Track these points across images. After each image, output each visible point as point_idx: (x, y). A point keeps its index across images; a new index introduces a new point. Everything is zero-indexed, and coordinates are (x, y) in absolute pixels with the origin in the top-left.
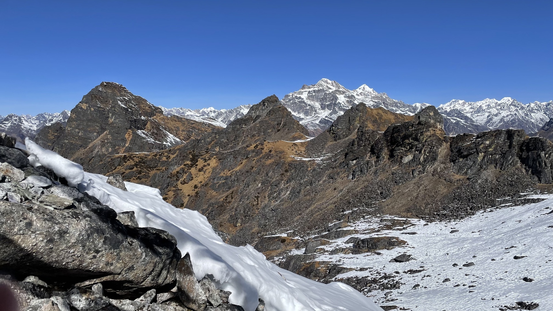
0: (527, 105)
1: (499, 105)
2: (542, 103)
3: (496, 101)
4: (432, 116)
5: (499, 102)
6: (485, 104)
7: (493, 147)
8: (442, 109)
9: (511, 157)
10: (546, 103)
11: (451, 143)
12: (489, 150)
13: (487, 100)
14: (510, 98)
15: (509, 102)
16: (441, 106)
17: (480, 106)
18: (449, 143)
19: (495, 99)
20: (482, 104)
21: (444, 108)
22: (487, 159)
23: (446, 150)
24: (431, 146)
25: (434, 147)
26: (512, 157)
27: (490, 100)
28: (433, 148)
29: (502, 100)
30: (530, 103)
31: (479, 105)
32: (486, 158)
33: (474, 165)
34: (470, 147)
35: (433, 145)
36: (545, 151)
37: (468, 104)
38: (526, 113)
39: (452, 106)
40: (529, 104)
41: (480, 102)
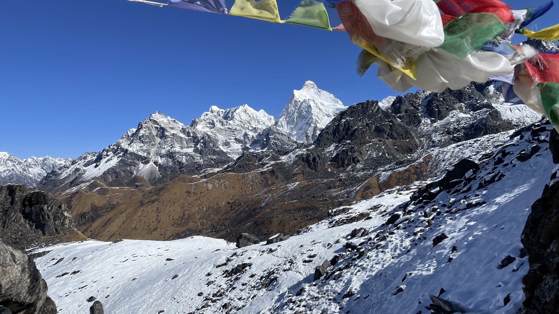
0: (24, 160)
2: (39, 159)
9: (13, 213)
10: (42, 158)
14: (6, 153)
15: (5, 157)
26: (15, 213)
30: (27, 158)
36: (47, 204)
38: (23, 169)
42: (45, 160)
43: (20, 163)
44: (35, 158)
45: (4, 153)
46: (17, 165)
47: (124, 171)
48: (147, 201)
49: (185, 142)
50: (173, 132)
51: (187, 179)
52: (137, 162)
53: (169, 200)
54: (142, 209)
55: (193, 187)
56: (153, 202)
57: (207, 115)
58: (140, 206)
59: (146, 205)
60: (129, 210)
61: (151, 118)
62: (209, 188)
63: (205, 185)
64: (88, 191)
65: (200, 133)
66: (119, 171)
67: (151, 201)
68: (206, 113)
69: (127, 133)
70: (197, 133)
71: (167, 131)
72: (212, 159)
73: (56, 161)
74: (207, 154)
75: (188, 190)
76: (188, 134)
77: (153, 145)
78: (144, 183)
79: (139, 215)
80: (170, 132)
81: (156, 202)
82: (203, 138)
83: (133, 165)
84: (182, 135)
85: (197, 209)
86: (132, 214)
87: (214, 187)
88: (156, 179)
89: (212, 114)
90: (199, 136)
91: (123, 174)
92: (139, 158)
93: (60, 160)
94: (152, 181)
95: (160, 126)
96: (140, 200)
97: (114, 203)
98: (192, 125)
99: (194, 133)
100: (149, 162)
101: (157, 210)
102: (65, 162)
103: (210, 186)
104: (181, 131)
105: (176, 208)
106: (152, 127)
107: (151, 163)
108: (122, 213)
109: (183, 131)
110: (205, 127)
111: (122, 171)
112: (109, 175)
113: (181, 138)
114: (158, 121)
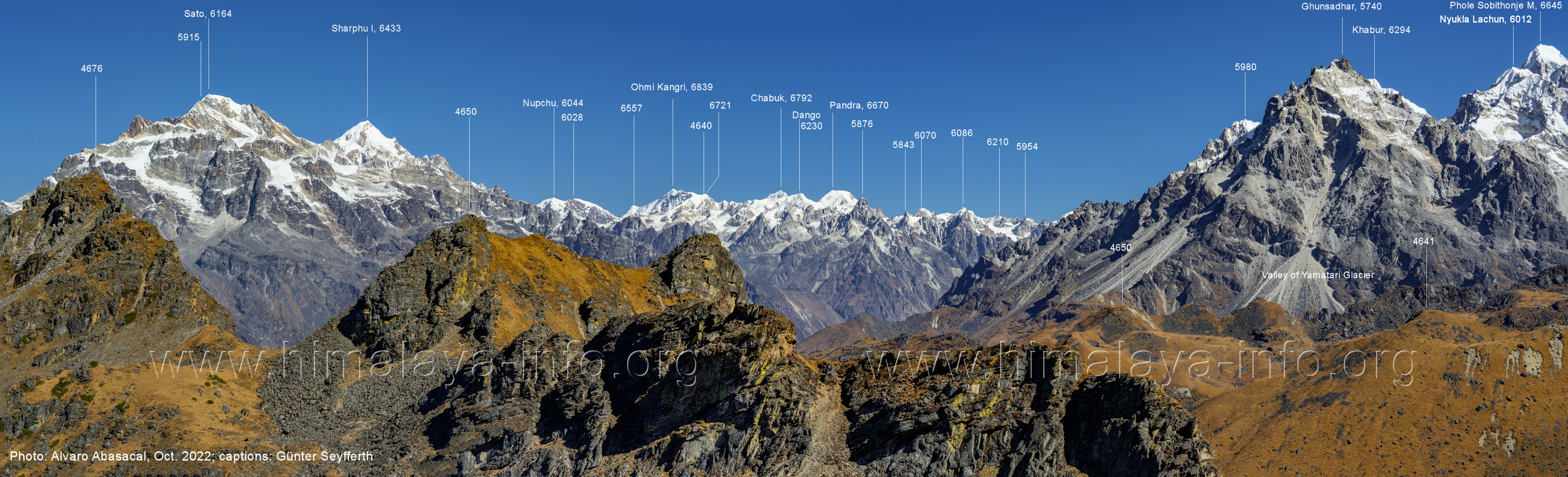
0: (898, 219)
1: (816, 216)
2: (939, 216)
3: (807, 202)
5: (817, 206)
6: (775, 211)
7: (992, 404)
8: (640, 222)
9: (1048, 437)
10: (949, 215)
11: (843, 385)
12: (981, 415)
13: (779, 197)
14: (846, 195)
15: (844, 206)
16: (634, 210)
17: (759, 218)
18: (838, 387)
19: (802, 195)
20: (762, 210)
21: (643, 219)
22: (976, 445)
23: (833, 413)
24: (787, 401)
25: (796, 403)
26: (1053, 436)
27: (790, 198)
28: (792, 406)
29: (824, 199)
30: (905, 215)
31: (757, 214)
32: (973, 442)
33: (934, 466)
34: (920, 405)
35: (795, 397)
36: (1149, 417)
37: (722, 207)
38: (894, 248)
39: (670, 212)
40: (901, 217)
41: (756, 201)
44: (929, 214)
45: (840, 192)
47: (1211, 278)
48: (1305, 396)
49: (1429, 182)
50: (1384, 139)
51: (1450, 326)
52: (1253, 244)
53: (1380, 401)
54: (1286, 423)
55: (1470, 359)
56: (1326, 401)
57: (1518, 79)
58: (1279, 412)
59: (1301, 413)
60: (1241, 425)
61: (1314, 84)
62: (1528, 370)
63: (1516, 354)
64: (1101, 342)
65: (1485, 148)
66: (1192, 275)
67: (1317, 399)
68: (1516, 70)
69: (1223, 137)
70: (1475, 146)
71: (1368, 136)
72: (1526, 253)
73: (991, 226)
74: (1508, 231)
75: (1452, 371)
76: (1442, 154)
77: (1314, 186)
78: (1286, 329)
79: (1277, 447)
80: (1376, 139)
81: (1337, 402)
82: (1496, 171)
83: (1240, 258)
84: (1420, 154)
85: (1481, 442)
86: (1252, 440)
87: (1547, 363)
88: (1328, 317)
89: (1535, 76)
90: (1484, 158)
91: (1204, 285)
92: (1264, 231)
93: (1001, 224)
94: (1314, 321)
95: (1343, 114)
96: (1282, 390)
97: (1182, 390)
98: (1458, 118)
99: (1463, 147)
100: (1298, 250)
101: (1339, 434)
102: (1015, 231)
103: (1533, 362)
104: (1416, 137)
105: (1404, 434)
106: (1315, 117)
107: (1305, 253)
108: (1216, 432)
109: (1425, 136)
110: (1507, 125)
111: (1204, 275)
112: (1161, 287)
113: (1418, 164)
114: (1335, 96)
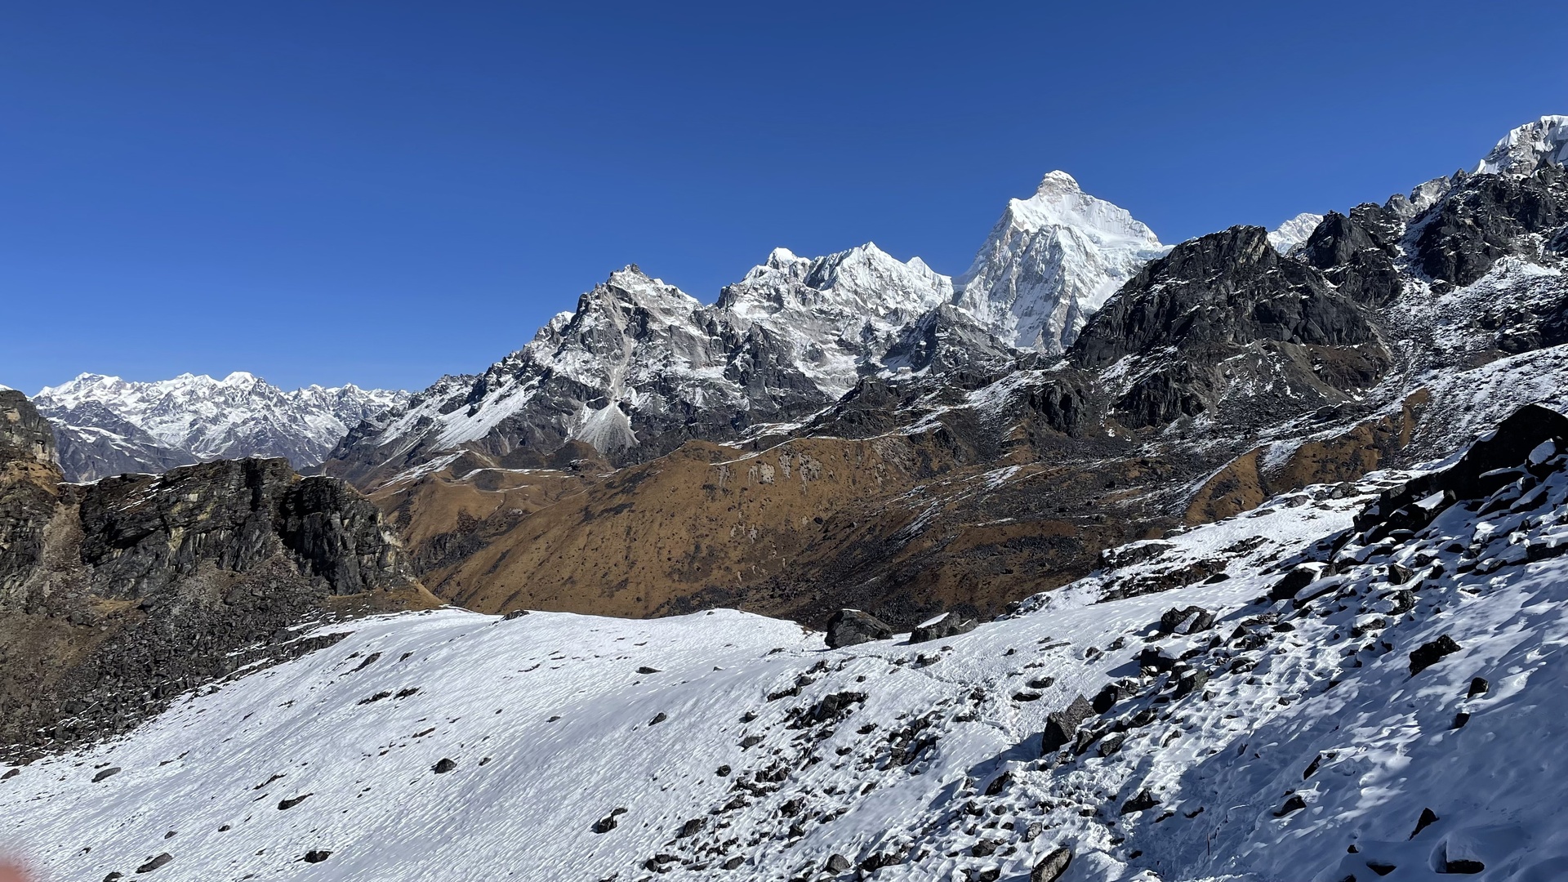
0: (294, 393)
1: (221, 393)
2: (328, 391)
3: (212, 381)
4: (16, 422)
5: (220, 385)
6: (182, 389)
7: (208, 510)
8: (51, 400)
9: (257, 533)
10: (337, 389)
11: (82, 506)
12: (199, 518)
13: (186, 378)
14: (248, 375)
15: (246, 384)
16: (46, 391)
17: (169, 395)
18: (76, 506)
19: (207, 376)
20: (172, 388)
21: (54, 399)
22: (194, 544)
23: (67, 529)
24: (17, 519)
25: (26, 521)
26: (262, 532)
27: (196, 379)
28: (22, 523)
29: (227, 379)
30: (299, 390)
31: (166, 392)
32: (191, 542)
33: (156, 564)
34: (141, 514)
35: (24, 516)
36: (340, 510)
37: (133, 387)
38: (290, 416)
39: (81, 393)
40: (296, 392)
41: (165, 382)
42: (344, 393)
43: (282, 402)
44: (320, 389)
45: (242, 374)
46: (275, 405)
47: (543, 427)
48: (602, 508)
49: (700, 350)
50: (669, 321)
51: (707, 451)
52: (575, 402)
53: (658, 507)
54: (588, 529)
55: (722, 474)
56: (618, 510)
57: (762, 273)
58: (583, 521)
59: (599, 520)
60: (555, 532)
61: (612, 284)
62: (765, 478)
63: (755, 468)
64: (451, 478)
65: (741, 325)
66: (528, 425)
67: (611, 510)
68: (760, 267)
69: (550, 325)
70: (733, 323)
71: (655, 320)
72: (774, 398)
73: (372, 397)
74: (760, 383)
75: (709, 483)
76: (710, 328)
77: (617, 357)
78: (594, 461)
79: (582, 546)
80: (661, 322)
81: (625, 511)
82: (749, 339)
83: (565, 412)
84: (694, 331)
85: (732, 534)
86: (562, 543)
87: (778, 474)
88: (625, 451)
89: (774, 271)
90: (740, 332)
91: (538, 433)
92: (581, 391)
93: (381, 395)
94: (615, 453)
95: (636, 304)
96: (585, 505)
97: (516, 511)
98: (720, 304)
99: (726, 325)
100: (607, 404)
101: (628, 534)
102: (393, 400)
103: (768, 472)
104: (690, 319)
105: (675, 531)
106: (614, 307)
107: (613, 406)
108: (536, 538)
109: (697, 318)
110: (755, 307)
111: (538, 426)
112: (505, 437)
113: (692, 338)
114: (631, 291)
